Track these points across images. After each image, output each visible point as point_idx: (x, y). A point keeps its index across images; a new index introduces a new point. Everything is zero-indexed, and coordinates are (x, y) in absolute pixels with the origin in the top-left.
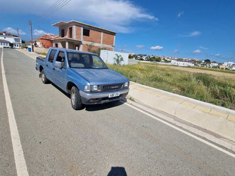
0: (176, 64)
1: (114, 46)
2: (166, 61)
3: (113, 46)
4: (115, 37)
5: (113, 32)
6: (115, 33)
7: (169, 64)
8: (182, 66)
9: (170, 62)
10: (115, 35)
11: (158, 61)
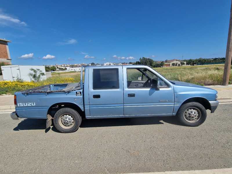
0: (73, 70)
2: (62, 69)
3: (8, 59)
4: (7, 46)
6: (6, 42)
7: (66, 71)
8: (79, 71)
9: (66, 69)
10: (7, 45)
11: (53, 71)
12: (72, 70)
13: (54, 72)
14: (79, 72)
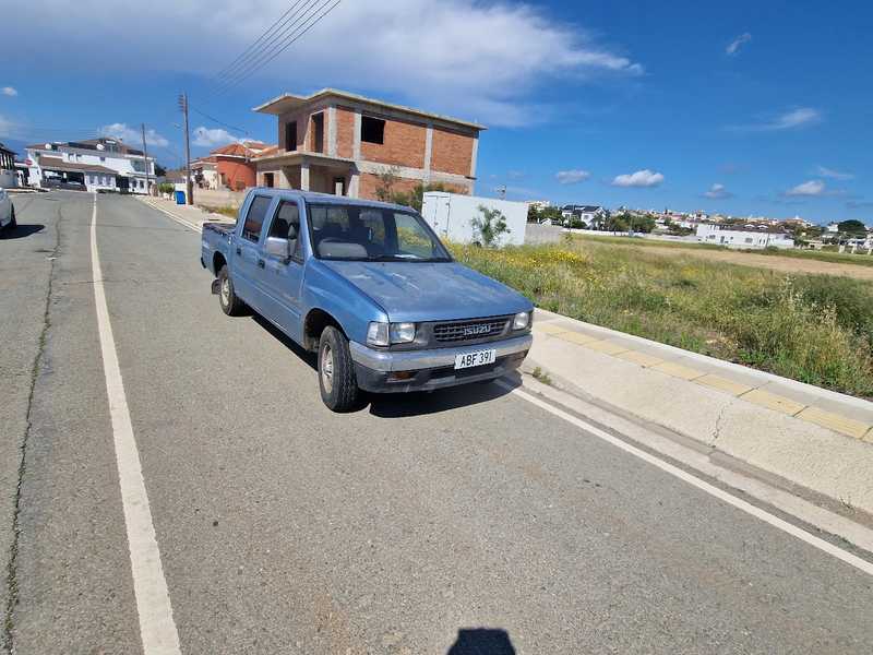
0: (717, 241)
1: (472, 175)
2: (676, 228)
3: (470, 178)
5: (471, 124)
6: (477, 129)
7: (689, 239)
8: (743, 248)
9: (691, 231)
10: (477, 137)
11: (643, 231)
12: (713, 237)
13: (636, 237)
14: (739, 250)
